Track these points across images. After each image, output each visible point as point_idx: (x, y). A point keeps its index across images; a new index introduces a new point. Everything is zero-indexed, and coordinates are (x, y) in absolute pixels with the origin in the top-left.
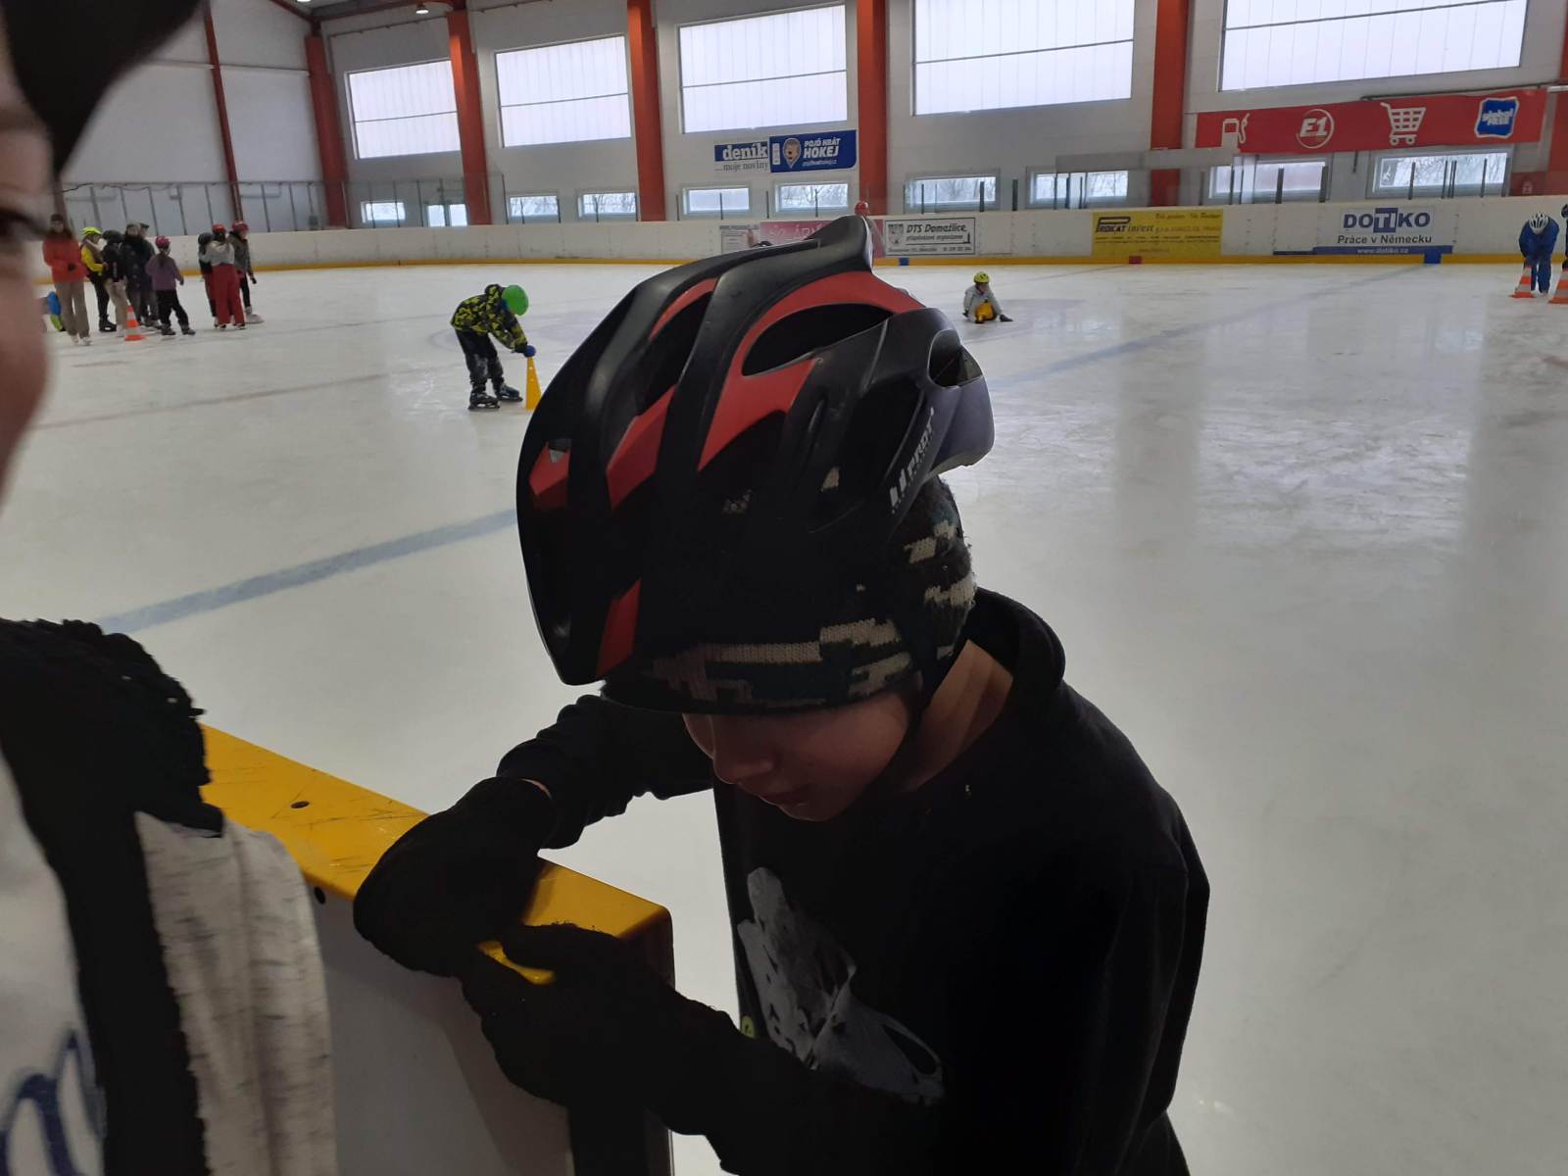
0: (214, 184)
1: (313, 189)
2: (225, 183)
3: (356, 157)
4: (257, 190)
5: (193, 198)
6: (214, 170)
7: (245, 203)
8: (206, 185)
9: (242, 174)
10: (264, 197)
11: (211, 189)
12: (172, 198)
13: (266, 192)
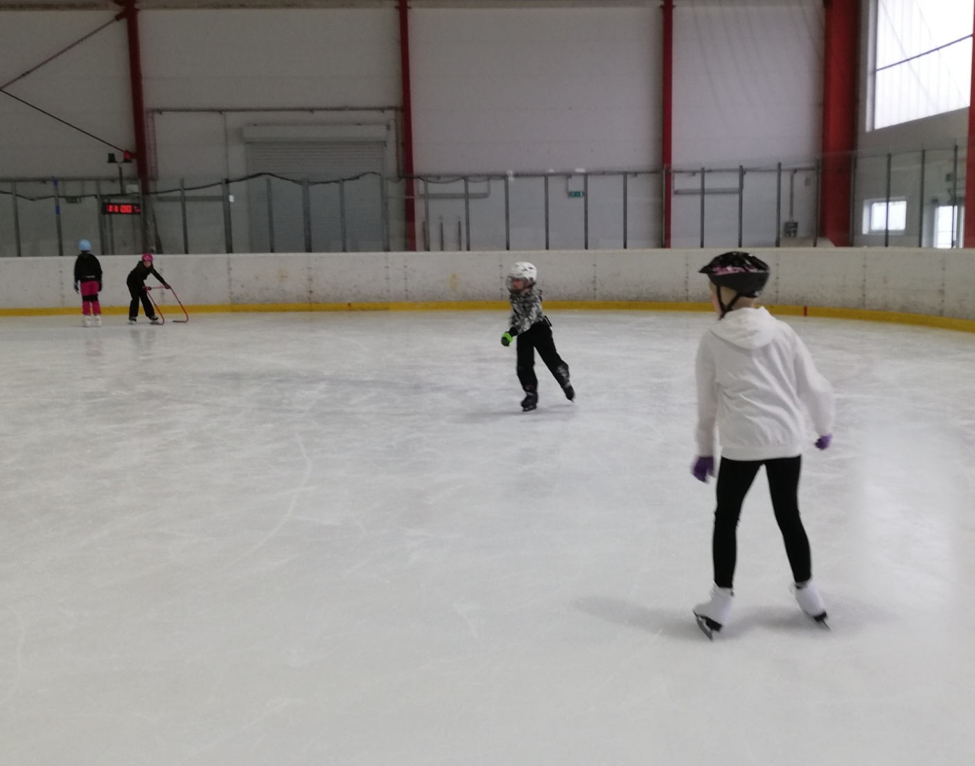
0: (635, 174)
1: (800, 179)
2: (654, 172)
3: (868, 128)
4: (695, 183)
5: (605, 193)
6: (639, 153)
7: (675, 201)
8: (625, 174)
9: (677, 160)
10: (703, 192)
11: (630, 181)
12: (576, 194)
13: (707, 186)
